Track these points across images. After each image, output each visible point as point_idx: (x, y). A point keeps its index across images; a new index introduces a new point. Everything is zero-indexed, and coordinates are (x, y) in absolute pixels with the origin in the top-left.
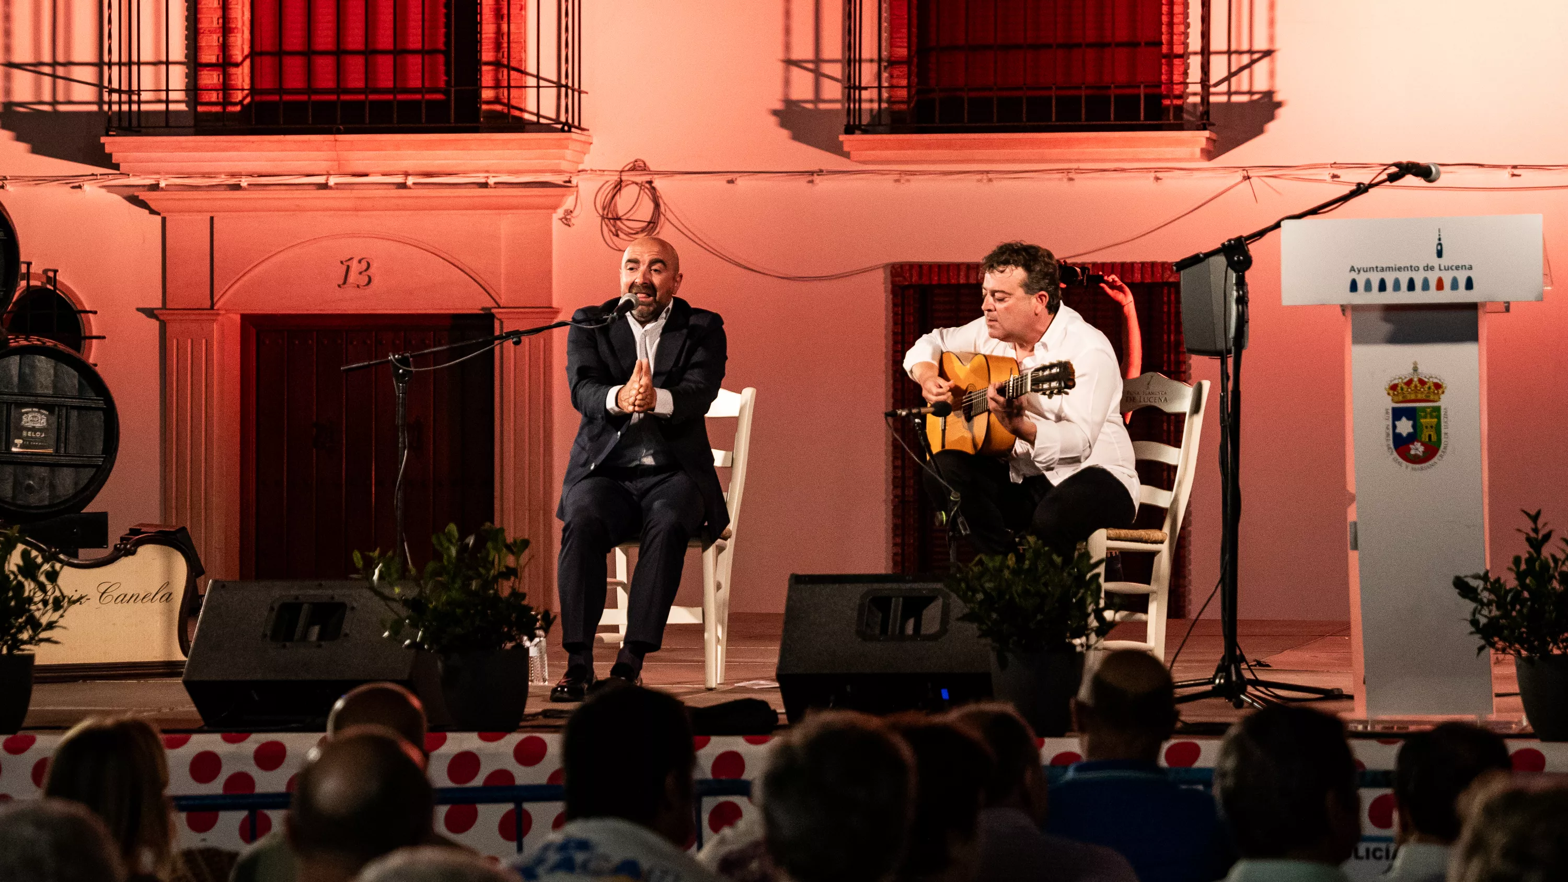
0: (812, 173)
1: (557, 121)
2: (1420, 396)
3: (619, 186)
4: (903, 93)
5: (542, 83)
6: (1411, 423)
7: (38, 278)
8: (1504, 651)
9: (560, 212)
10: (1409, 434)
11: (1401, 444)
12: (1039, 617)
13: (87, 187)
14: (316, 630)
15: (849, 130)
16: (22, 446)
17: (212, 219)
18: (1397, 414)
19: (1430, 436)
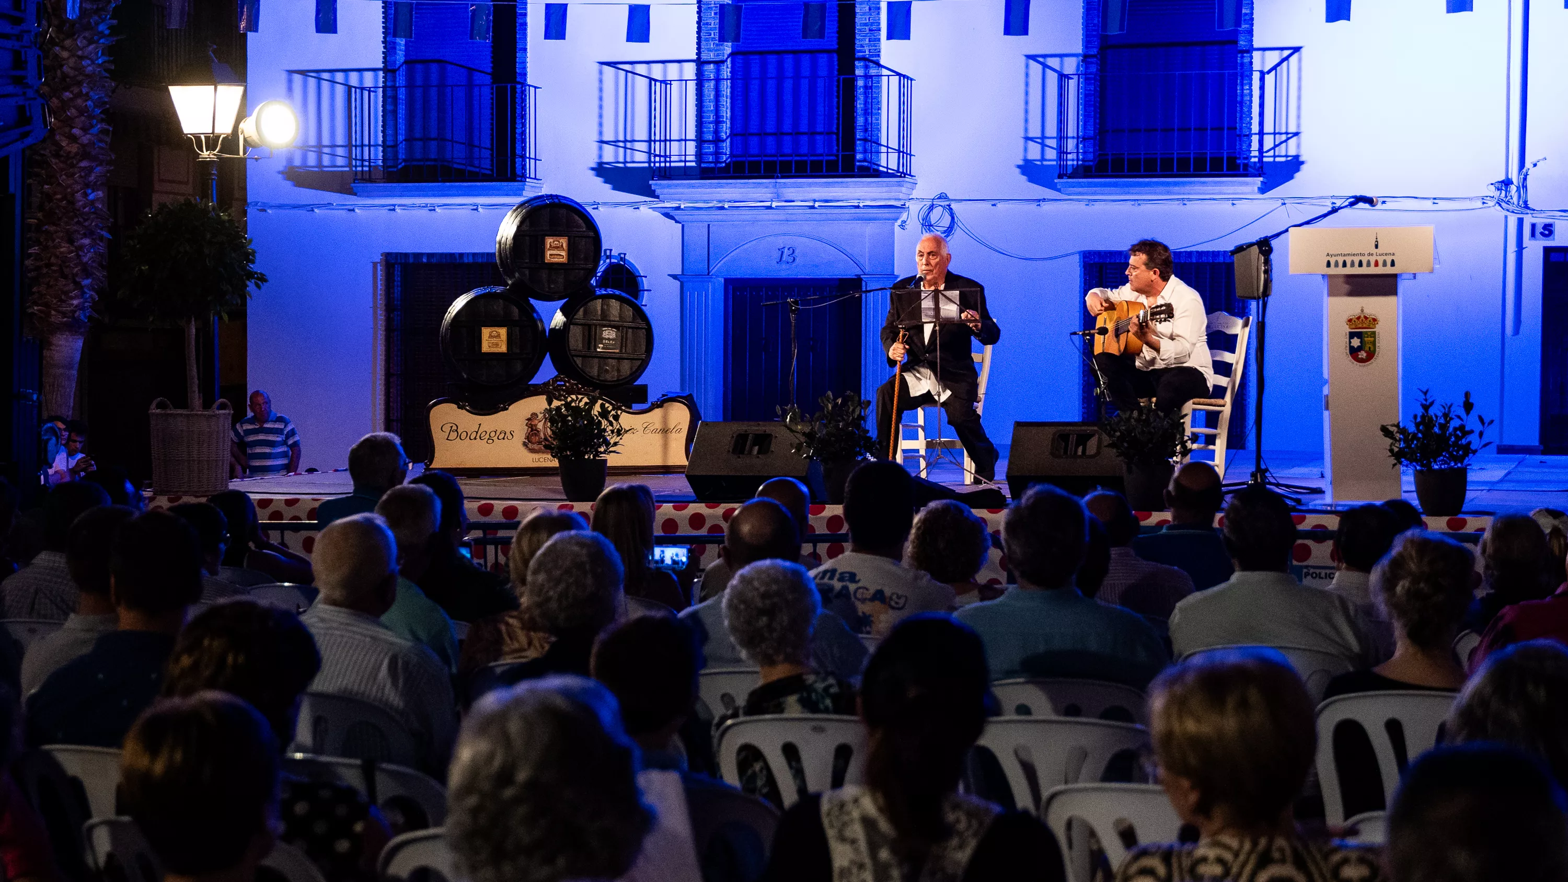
0: (1039, 200)
1: (898, 171)
2: (1364, 326)
3: (932, 207)
4: (1091, 156)
5: (890, 150)
6: (1359, 340)
7: (615, 257)
8: (1407, 466)
9: (899, 222)
10: (1358, 346)
11: (1353, 352)
12: (1150, 445)
13: (642, 208)
14: (756, 448)
15: (1060, 176)
16: (603, 348)
17: (709, 225)
18: (1352, 335)
19: (1370, 348)
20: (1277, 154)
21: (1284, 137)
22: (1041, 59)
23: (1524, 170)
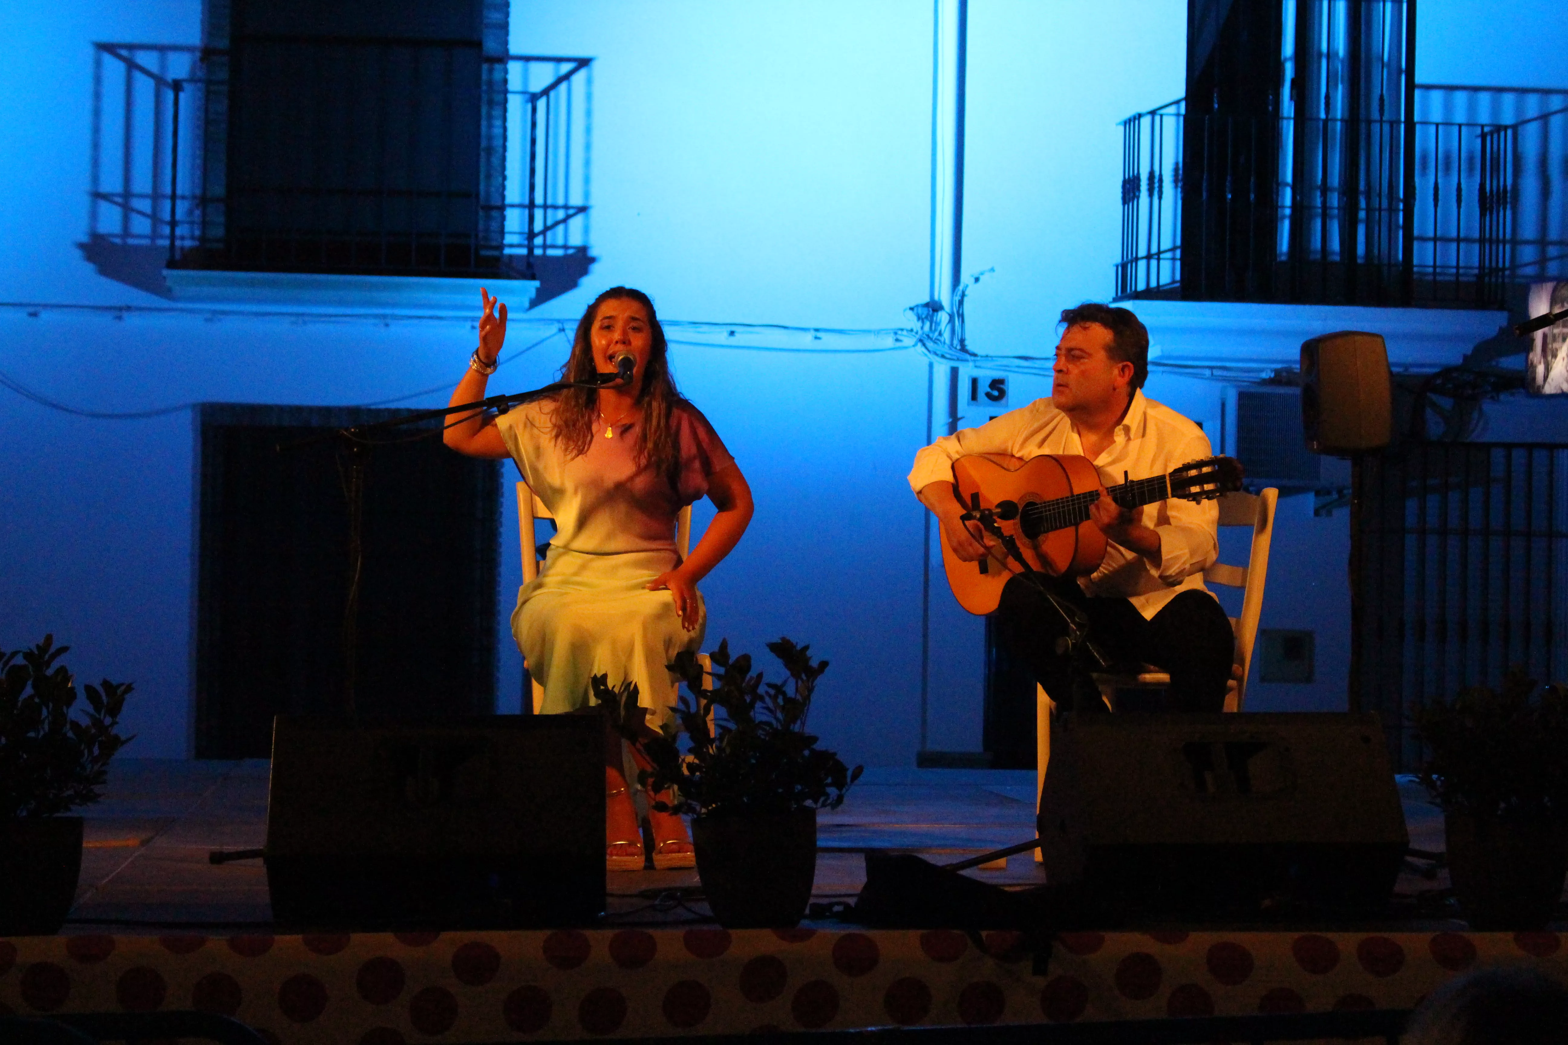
0: (120, 309)
15: (172, 264)
20: (549, 242)
21: (561, 214)
22: (124, 53)
23: (961, 288)
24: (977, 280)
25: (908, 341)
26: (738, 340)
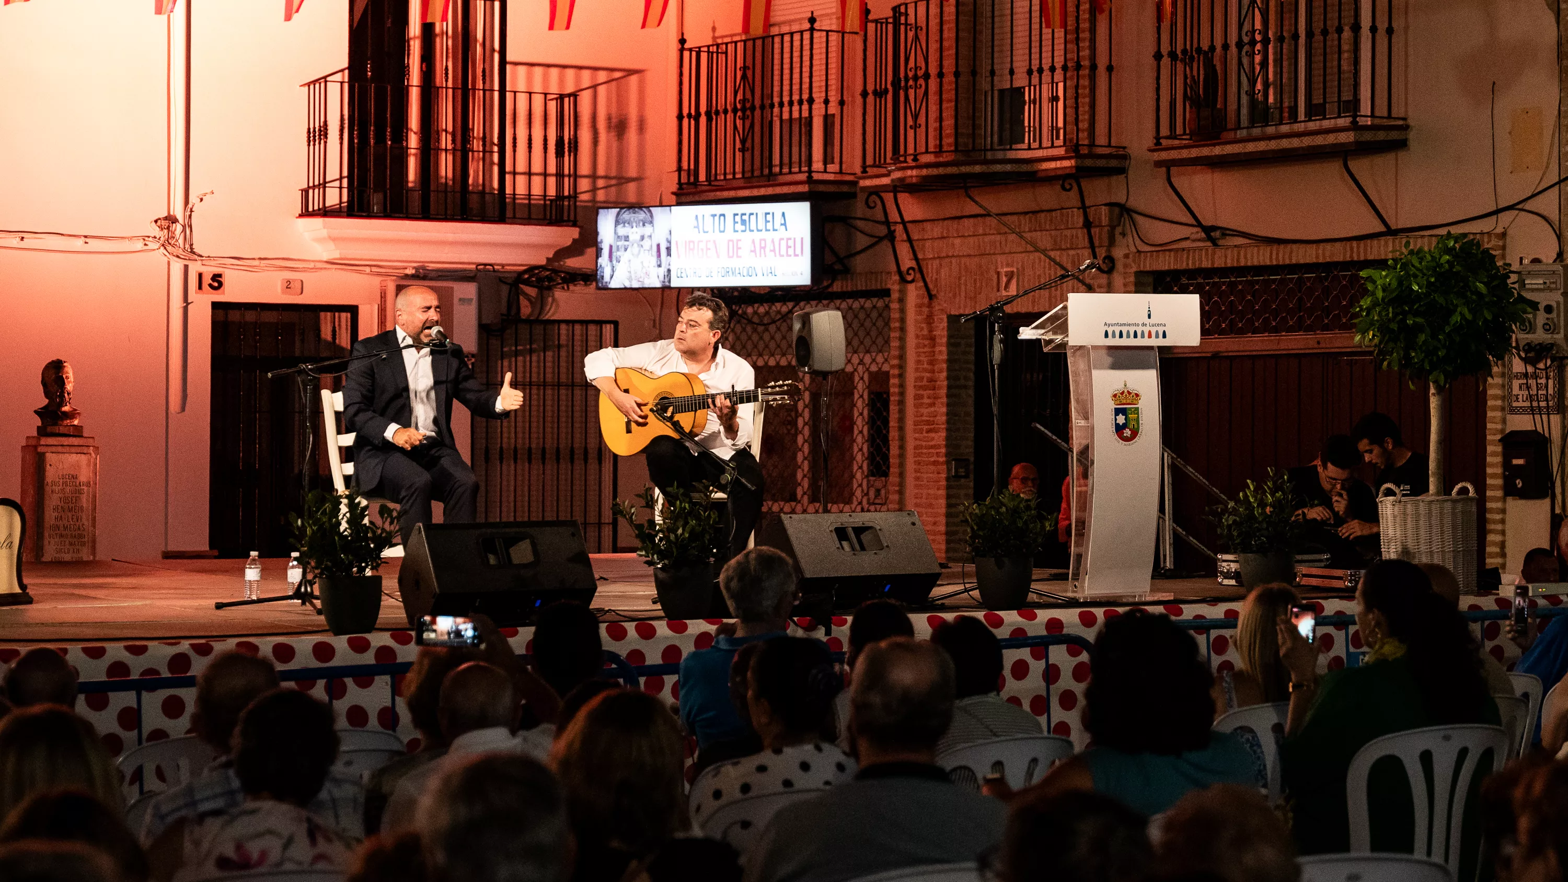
2: (1128, 401)
6: (1123, 417)
10: (1123, 424)
19: (1134, 425)
23: (190, 206)
24: (201, 200)
25: (153, 245)
26: (26, 243)
